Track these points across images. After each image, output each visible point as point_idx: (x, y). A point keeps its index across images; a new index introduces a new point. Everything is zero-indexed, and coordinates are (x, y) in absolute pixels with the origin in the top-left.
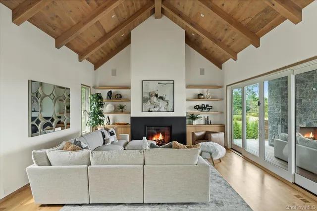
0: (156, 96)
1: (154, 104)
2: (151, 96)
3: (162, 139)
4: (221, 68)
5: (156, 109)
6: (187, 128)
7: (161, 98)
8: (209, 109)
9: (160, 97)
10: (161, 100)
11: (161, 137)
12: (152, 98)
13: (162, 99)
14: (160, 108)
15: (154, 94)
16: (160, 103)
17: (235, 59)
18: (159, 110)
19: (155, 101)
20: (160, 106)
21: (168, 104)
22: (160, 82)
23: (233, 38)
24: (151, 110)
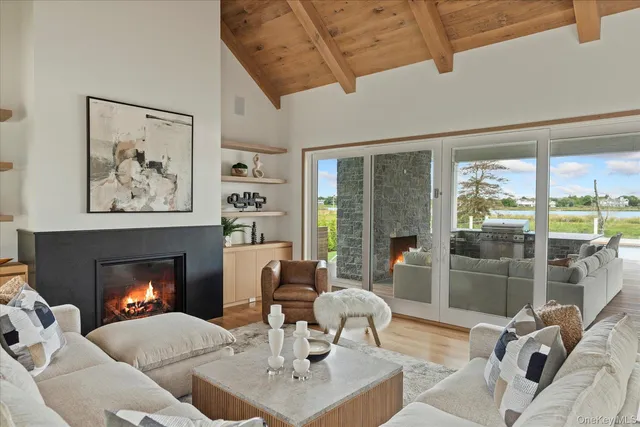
0: (140, 157)
1: (133, 185)
2: (123, 155)
3: (154, 297)
4: (278, 105)
5: (138, 204)
6: (225, 256)
7: (155, 166)
8: (258, 205)
9: (152, 165)
10: (154, 173)
11: (150, 294)
12: (123, 165)
13: (159, 172)
14: (152, 199)
15: (130, 153)
16: (152, 181)
17: (349, 89)
18: (147, 205)
19: (136, 177)
20: (152, 193)
21: (176, 187)
22: (152, 111)
23: (379, 37)
24: (119, 206)
